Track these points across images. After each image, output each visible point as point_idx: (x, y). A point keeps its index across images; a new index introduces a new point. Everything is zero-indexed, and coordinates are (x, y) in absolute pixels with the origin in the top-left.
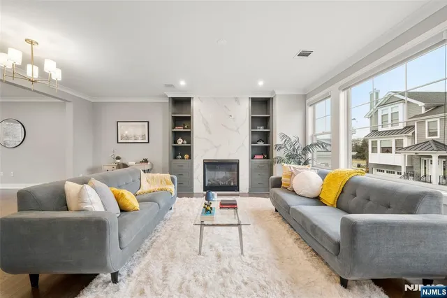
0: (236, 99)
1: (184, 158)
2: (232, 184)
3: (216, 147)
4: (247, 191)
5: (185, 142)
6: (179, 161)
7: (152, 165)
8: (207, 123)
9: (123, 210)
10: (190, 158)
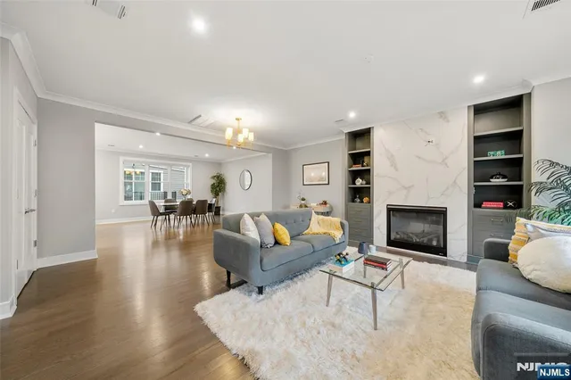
0: (442, 115)
1: (362, 202)
2: (435, 243)
3: (406, 188)
4: (464, 259)
5: (364, 182)
6: (357, 205)
7: (331, 208)
8: (392, 156)
9: (277, 243)
10: (369, 202)
